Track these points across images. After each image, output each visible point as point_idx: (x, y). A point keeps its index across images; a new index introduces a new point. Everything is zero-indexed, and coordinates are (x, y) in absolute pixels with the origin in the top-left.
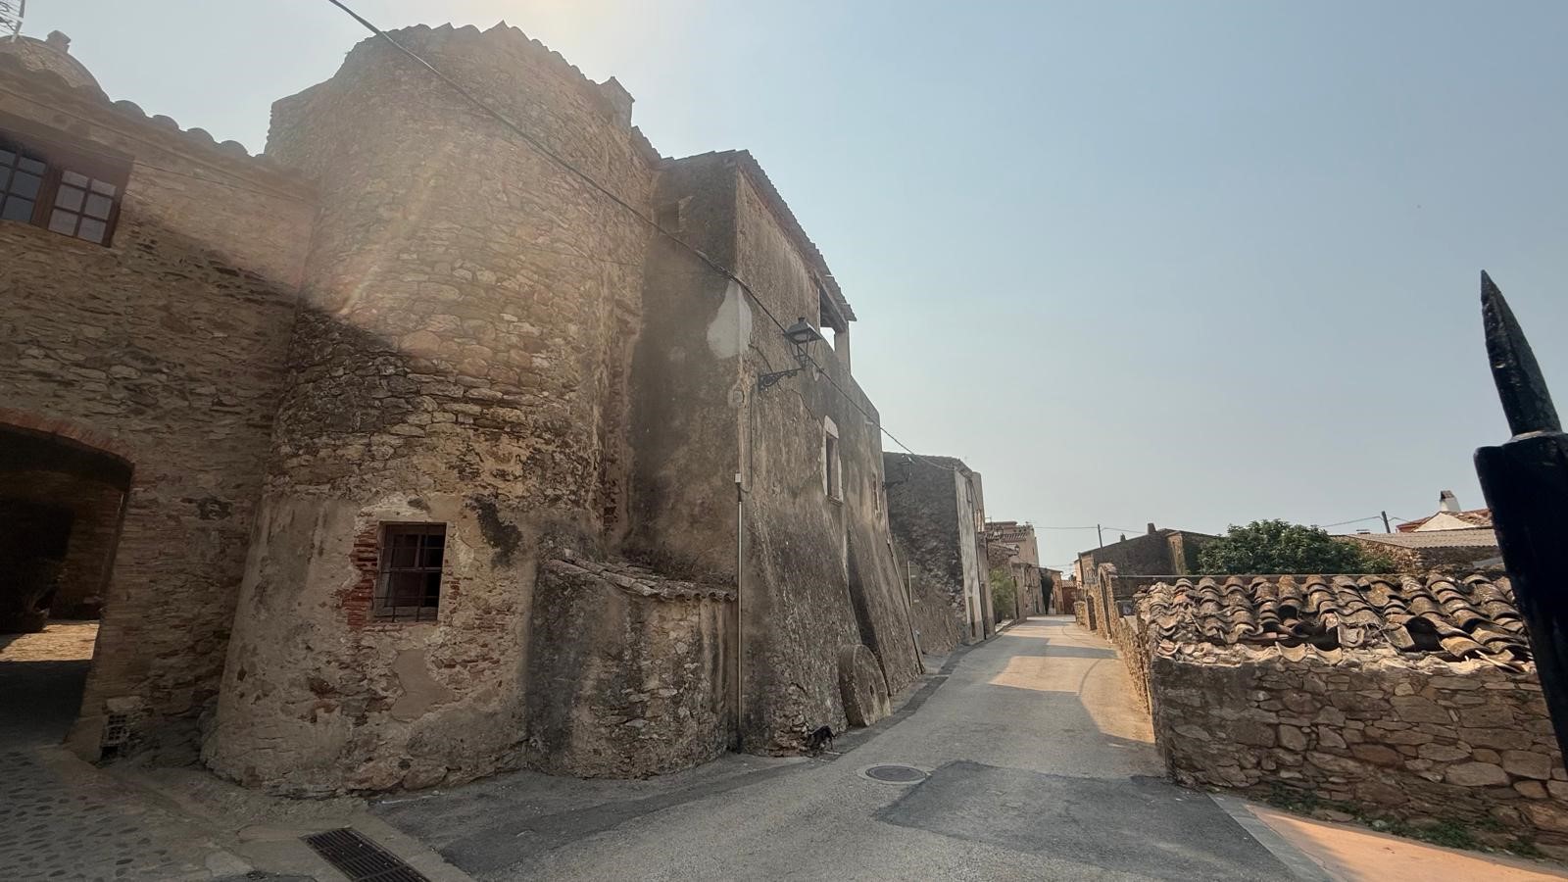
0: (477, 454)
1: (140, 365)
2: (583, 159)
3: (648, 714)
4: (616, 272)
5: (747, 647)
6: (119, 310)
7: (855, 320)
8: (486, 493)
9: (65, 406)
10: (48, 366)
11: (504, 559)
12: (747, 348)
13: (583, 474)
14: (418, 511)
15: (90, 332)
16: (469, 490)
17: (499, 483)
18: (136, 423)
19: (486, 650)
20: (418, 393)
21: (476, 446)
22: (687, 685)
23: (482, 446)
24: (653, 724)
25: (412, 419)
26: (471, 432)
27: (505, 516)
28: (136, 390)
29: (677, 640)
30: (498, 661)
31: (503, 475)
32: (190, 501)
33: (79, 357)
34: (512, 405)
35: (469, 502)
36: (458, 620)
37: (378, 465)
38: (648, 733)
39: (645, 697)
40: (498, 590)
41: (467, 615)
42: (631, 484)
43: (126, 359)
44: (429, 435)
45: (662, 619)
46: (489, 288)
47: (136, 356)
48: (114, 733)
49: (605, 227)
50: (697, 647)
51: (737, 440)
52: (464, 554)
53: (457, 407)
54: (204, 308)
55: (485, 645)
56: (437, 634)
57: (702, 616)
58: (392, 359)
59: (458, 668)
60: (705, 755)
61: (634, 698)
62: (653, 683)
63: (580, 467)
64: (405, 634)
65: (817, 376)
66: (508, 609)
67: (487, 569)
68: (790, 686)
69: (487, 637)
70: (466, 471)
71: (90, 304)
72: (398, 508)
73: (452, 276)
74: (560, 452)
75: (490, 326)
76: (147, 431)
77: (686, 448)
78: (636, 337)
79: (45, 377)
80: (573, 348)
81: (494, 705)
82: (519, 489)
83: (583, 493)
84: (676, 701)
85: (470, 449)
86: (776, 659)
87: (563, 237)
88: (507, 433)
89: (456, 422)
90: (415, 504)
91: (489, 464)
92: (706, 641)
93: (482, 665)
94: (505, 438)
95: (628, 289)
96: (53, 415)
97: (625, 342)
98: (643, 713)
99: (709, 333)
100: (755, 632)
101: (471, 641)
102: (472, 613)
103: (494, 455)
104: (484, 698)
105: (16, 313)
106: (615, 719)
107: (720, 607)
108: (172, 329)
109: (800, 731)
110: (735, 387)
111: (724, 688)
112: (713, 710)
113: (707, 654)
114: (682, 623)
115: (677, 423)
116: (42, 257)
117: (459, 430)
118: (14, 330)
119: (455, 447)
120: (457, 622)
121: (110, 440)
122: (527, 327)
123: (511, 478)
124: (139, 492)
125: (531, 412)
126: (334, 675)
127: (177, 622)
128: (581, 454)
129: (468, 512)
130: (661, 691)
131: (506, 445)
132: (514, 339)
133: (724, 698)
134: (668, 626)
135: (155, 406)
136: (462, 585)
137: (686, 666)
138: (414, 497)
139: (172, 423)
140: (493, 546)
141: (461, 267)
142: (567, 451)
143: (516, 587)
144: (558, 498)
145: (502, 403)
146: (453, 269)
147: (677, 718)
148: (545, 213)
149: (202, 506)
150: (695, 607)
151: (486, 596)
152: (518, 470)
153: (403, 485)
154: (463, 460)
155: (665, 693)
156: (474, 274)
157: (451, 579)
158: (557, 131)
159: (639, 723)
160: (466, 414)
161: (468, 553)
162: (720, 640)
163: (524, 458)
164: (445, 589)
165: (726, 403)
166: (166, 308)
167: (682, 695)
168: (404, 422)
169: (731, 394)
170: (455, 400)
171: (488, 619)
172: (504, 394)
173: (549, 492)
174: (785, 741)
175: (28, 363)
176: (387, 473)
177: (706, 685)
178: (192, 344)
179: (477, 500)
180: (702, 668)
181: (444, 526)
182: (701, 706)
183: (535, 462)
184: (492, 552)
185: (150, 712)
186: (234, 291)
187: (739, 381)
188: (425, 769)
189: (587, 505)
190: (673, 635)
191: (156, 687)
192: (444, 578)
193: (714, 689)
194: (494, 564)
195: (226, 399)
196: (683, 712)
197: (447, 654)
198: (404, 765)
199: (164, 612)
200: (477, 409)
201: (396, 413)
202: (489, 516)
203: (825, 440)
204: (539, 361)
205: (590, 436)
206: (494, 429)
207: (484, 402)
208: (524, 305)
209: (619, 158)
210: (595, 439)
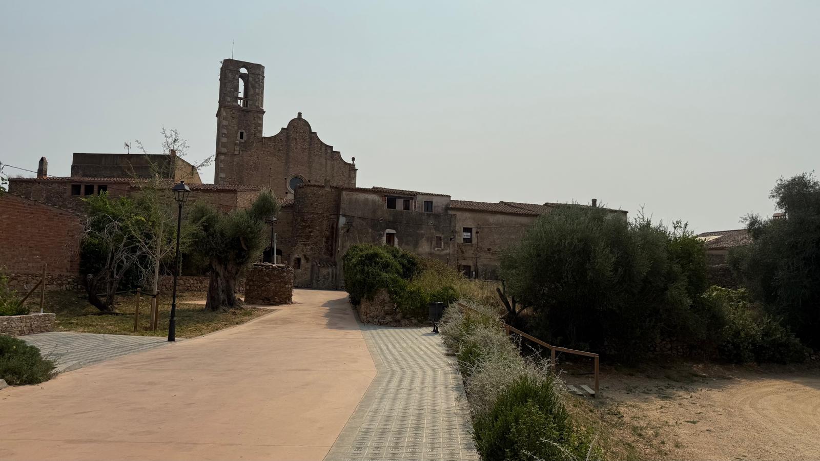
1: (281, 238)
2: (319, 198)
6: (279, 232)
8: (305, 253)
11: (307, 262)
12: (343, 226)
16: (303, 253)
20: (298, 241)
22: (326, 279)
23: (304, 247)
27: (307, 257)
29: (324, 273)
30: (307, 274)
31: (307, 251)
32: (287, 255)
34: (308, 241)
40: (306, 266)
41: (303, 268)
44: (299, 247)
45: (323, 270)
50: (328, 274)
51: (339, 243)
52: (303, 261)
54: (286, 229)
55: (306, 272)
56: (300, 270)
57: (330, 270)
58: (296, 237)
61: (318, 279)
62: (320, 278)
63: (320, 248)
64: (298, 270)
65: (381, 221)
66: (308, 268)
67: (305, 263)
70: (302, 251)
72: (296, 256)
74: (316, 247)
76: (283, 247)
80: (318, 230)
81: (307, 279)
82: (309, 253)
83: (321, 252)
84: (324, 281)
87: (315, 214)
88: (307, 245)
89: (301, 245)
91: (305, 250)
92: (330, 273)
93: (305, 275)
101: (304, 272)
107: (334, 269)
108: (283, 232)
112: (332, 283)
113: (331, 276)
114: (325, 271)
119: (302, 248)
121: (280, 248)
122: (310, 230)
124: (283, 254)
125: (311, 242)
128: (320, 246)
129: (303, 256)
130: (322, 279)
131: (307, 247)
132: (308, 232)
136: (303, 265)
137: (326, 276)
139: (285, 245)
143: (309, 265)
144: (316, 253)
150: (328, 268)
152: (309, 250)
153: (297, 253)
158: (313, 197)
160: (302, 243)
163: (310, 248)
164: (301, 265)
171: (306, 269)
173: (314, 253)
177: (330, 279)
178: (286, 234)
181: (300, 258)
182: (329, 282)
183: (312, 249)
184: (306, 261)
186: (289, 226)
187: (340, 232)
189: (322, 254)
193: (332, 280)
197: (302, 273)
201: (296, 244)
202: (305, 256)
203: (385, 235)
204: (312, 234)
205: (322, 243)
206: (305, 245)
207: (305, 241)
208: (309, 227)
209: (328, 193)
210: (324, 244)
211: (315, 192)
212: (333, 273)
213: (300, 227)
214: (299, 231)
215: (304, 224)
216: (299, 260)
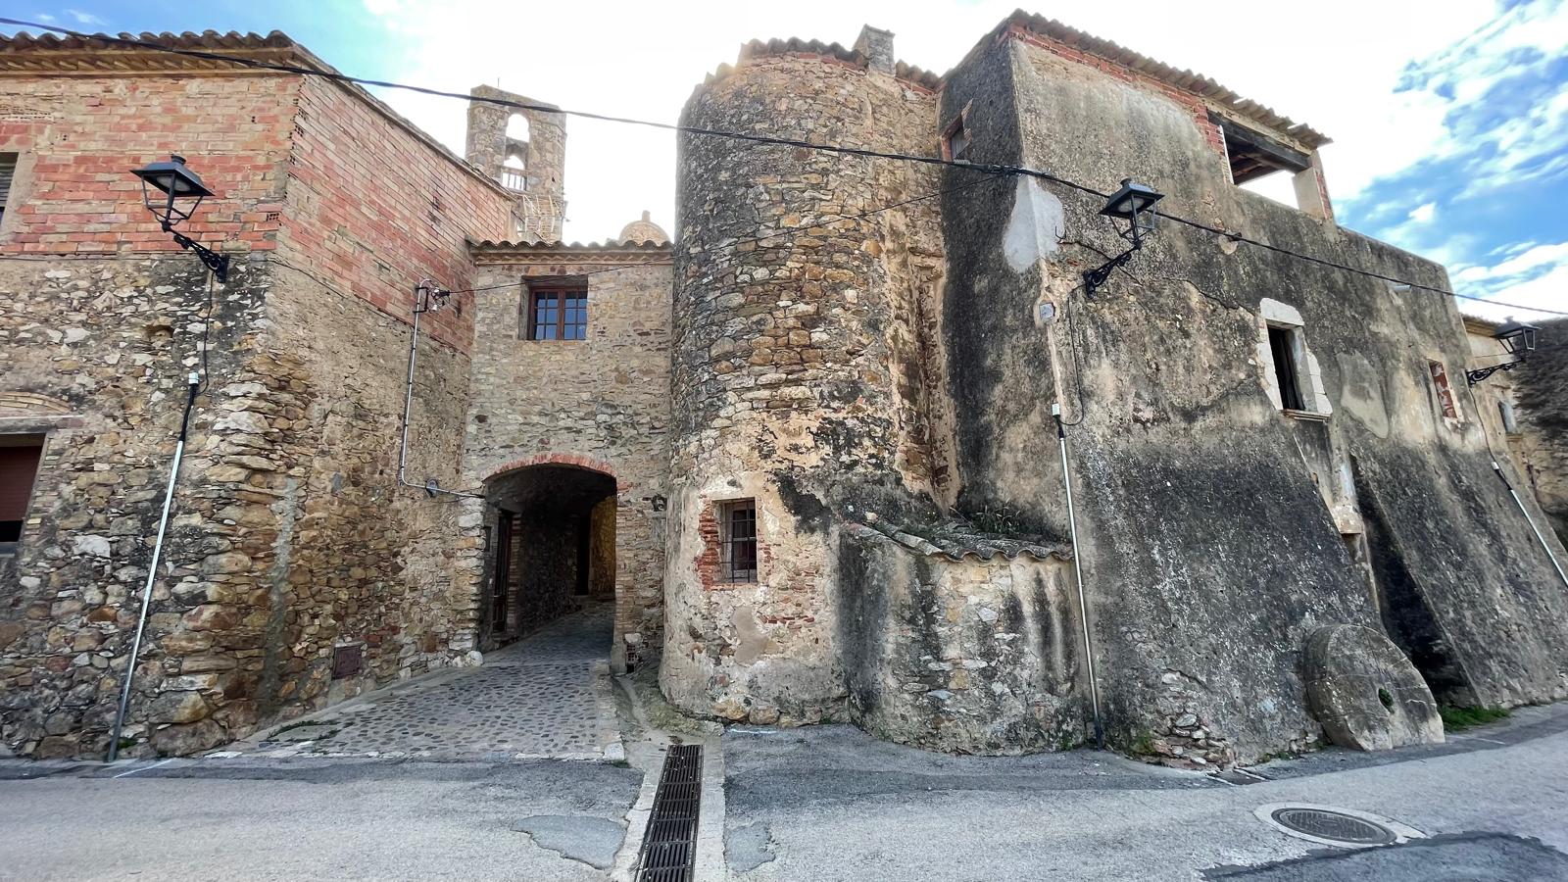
0: (772, 433)
1: (609, 411)
2: (839, 124)
3: (952, 685)
4: (900, 221)
5: (1095, 618)
6: (595, 378)
7: (1328, 141)
8: (783, 466)
9: (580, 447)
10: (569, 423)
11: (806, 526)
12: (1055, 247)
13: (884, 435)
14: (734, 489)
15: (585, 396)
16: (768, 465)
17: (793, 456)
18: (613, 451)
19: (800, 609)
20: (725, 390)
21: (769, 425)
22: (1001, 658)
23: (774, 424)
24: (959, 697)
25: (722, 413)
26: (765, 415)
27: (802, 487)
28: (610, 428)
29: (980, 605)
30: (812, 620)
31: (796, 448)
32: (647, 499)
33: (582, 414)
34: (798, 382)
35: (770, 476)
36: (773, 581)
37: (706, 455)
38: (953, 705)
39: (946, 667)
40: (804, 554)
41: (780, 576)
42: (957, 438)
43: (604, 409)
44: (735, 425)
45: (956, 581)
46: (764, 283)
47: (607, 405)
48: (631, 655)
49: (878, 180)
50: (1013, 613)
51: (1050, 364)
52: (773, 522)
53: (750, 395)
54: (635, 363)
55: (798, 605)
56: (759, 593)
57: (1018, 576)
58: (706, 367)
59: (779, 624)
60: (1041, 743)
61: (933, 666)
62: (953, 652)
63: (878, 429)
64: (736, 593)
65: (1230, 249)
66: (817, 571)
67: (792, 534)
68: (1165, 672)
69: (799, 597)
70: (763, 450)
71: (582, 378)
72: (722, 488)
73: (737, 283)
74: (852, 418)
75: (769, 316)
76: (619, 455)
77: (1000, 387)
78: (943, 280)
79: (569, 429)
80: (853, 313)
81: (813, 660)
82: (813, 459)
83: (886, 455)
84: (988, 675)
85: (765, 429)
86: (1136, 635)
87: (828, 209)
88: (796, 409)
89: (753, 409)
90: (733, 483)
91: (783, 441)
92: (1027, 609)
93: (799, 622)
94: (794, 414)
95: (921, 234)
96: (576, 453)
97: (935, 289)
98: (946, 683)
99: (1006, 247)
100: (1103, 600)
101: (786, 600)
102: (784, 575)
103: (785, 431)
104: (806, 653)
105: (552, 395)
106: (917, 687)
107: (1049, 568)
108: (621, 382)
109: (1190, 737)
110: (1039, 301)
111: (1069, 667)
112: (1051, 690)
113: (1031, 626)
114: (985, 586)
115: (989, 362)
116: (558, 357)
117: (755, 415)
118: (553, 404)
119: (754, 430)
120: (772, 583)
121: (602, 464)
122: (801, 307)
123: (804, 450)
124: (621, 497)
125: (816, 385)
126: (699, 624)
127: (651, 583)
128: (879, 415)
129: (769, 486)
130: (964, 662)
131: (796, 419)
132: (791, 322)
133: (1071, 679)
134: (964, 589)
135: (620, 437)
136: (773, 550)
137: (996, 636)
138: (730, 478)
139: (630, 447)
140: (795, 515)
141: (741, 273)
142: (860, 415)
143: (819, 552)
144: (855, 463)
145: (788, 383)
146: (736, 277)
147: (990, 694)
148: (805, 194)
149: (653, 501)
150: (1001, 567)
151: (793, 559)
152: (809, 441)
153: (723, 469)
154: (760, 440)
155: (968, 663)
156: (751, 275)
157: (763, 545)
158: (807, 111)
159: (942, 694)
160: (759, 400)
161: (774, 522)
162: (1053, 610)
163: (814, 430)
164: (760, 555)
165: (1033, 323)
166: (617, 369)
167: (994, 668)
168: (719, 417)
169: (1036, 310)
170: (749, 389)
171: (797, 582)
172: (788, 374)
173: (845, 458)
174: (1161, 745)
175: (561, 423)
176: (712, 461)
177: (1032, 658)
178: (633, 390)
179: (776, 474)
180: (1025, 639)
181: (752, 501)
182: (1029, 685)
183: (825, 432)
184: (794, 520)
185: (647, 644)
186: (649, 346)
187: (1043, 292)
188: (764, 709)
189: (895, 467)
190: (973, 600)
191: (647, 628)
192: (758, 545)
193: (1049, 666)
194: (798, 530)
195: (657, 424)
196: (998, 688)
197: (768, 611)
198: (748, 702)
199: (644, 576)
200: (765, 393)
201: (712, 410)
202: (788, 487)
203: (1264, 333)
204: (818, 335)
205: (887, 396)
206: (784, 408)
207: (773, 386)
208: (796, 287)
209: (885, 103)
210: (897, 398)
211: (819, 85)
212: (1041, 600)
213: (737, 299)
214: (736, 325)
215: (761, 273)
216: (740, 516)
